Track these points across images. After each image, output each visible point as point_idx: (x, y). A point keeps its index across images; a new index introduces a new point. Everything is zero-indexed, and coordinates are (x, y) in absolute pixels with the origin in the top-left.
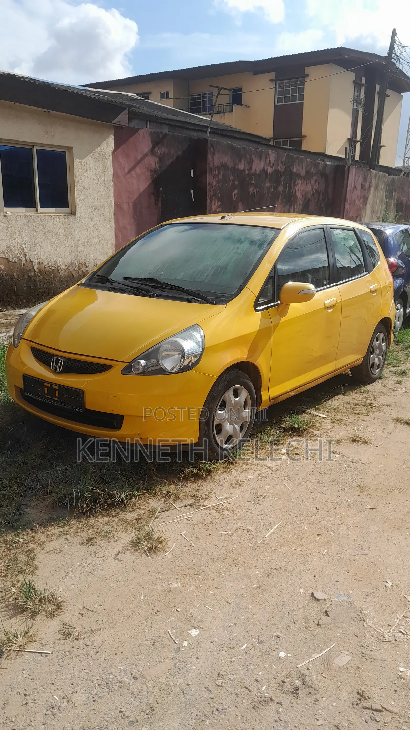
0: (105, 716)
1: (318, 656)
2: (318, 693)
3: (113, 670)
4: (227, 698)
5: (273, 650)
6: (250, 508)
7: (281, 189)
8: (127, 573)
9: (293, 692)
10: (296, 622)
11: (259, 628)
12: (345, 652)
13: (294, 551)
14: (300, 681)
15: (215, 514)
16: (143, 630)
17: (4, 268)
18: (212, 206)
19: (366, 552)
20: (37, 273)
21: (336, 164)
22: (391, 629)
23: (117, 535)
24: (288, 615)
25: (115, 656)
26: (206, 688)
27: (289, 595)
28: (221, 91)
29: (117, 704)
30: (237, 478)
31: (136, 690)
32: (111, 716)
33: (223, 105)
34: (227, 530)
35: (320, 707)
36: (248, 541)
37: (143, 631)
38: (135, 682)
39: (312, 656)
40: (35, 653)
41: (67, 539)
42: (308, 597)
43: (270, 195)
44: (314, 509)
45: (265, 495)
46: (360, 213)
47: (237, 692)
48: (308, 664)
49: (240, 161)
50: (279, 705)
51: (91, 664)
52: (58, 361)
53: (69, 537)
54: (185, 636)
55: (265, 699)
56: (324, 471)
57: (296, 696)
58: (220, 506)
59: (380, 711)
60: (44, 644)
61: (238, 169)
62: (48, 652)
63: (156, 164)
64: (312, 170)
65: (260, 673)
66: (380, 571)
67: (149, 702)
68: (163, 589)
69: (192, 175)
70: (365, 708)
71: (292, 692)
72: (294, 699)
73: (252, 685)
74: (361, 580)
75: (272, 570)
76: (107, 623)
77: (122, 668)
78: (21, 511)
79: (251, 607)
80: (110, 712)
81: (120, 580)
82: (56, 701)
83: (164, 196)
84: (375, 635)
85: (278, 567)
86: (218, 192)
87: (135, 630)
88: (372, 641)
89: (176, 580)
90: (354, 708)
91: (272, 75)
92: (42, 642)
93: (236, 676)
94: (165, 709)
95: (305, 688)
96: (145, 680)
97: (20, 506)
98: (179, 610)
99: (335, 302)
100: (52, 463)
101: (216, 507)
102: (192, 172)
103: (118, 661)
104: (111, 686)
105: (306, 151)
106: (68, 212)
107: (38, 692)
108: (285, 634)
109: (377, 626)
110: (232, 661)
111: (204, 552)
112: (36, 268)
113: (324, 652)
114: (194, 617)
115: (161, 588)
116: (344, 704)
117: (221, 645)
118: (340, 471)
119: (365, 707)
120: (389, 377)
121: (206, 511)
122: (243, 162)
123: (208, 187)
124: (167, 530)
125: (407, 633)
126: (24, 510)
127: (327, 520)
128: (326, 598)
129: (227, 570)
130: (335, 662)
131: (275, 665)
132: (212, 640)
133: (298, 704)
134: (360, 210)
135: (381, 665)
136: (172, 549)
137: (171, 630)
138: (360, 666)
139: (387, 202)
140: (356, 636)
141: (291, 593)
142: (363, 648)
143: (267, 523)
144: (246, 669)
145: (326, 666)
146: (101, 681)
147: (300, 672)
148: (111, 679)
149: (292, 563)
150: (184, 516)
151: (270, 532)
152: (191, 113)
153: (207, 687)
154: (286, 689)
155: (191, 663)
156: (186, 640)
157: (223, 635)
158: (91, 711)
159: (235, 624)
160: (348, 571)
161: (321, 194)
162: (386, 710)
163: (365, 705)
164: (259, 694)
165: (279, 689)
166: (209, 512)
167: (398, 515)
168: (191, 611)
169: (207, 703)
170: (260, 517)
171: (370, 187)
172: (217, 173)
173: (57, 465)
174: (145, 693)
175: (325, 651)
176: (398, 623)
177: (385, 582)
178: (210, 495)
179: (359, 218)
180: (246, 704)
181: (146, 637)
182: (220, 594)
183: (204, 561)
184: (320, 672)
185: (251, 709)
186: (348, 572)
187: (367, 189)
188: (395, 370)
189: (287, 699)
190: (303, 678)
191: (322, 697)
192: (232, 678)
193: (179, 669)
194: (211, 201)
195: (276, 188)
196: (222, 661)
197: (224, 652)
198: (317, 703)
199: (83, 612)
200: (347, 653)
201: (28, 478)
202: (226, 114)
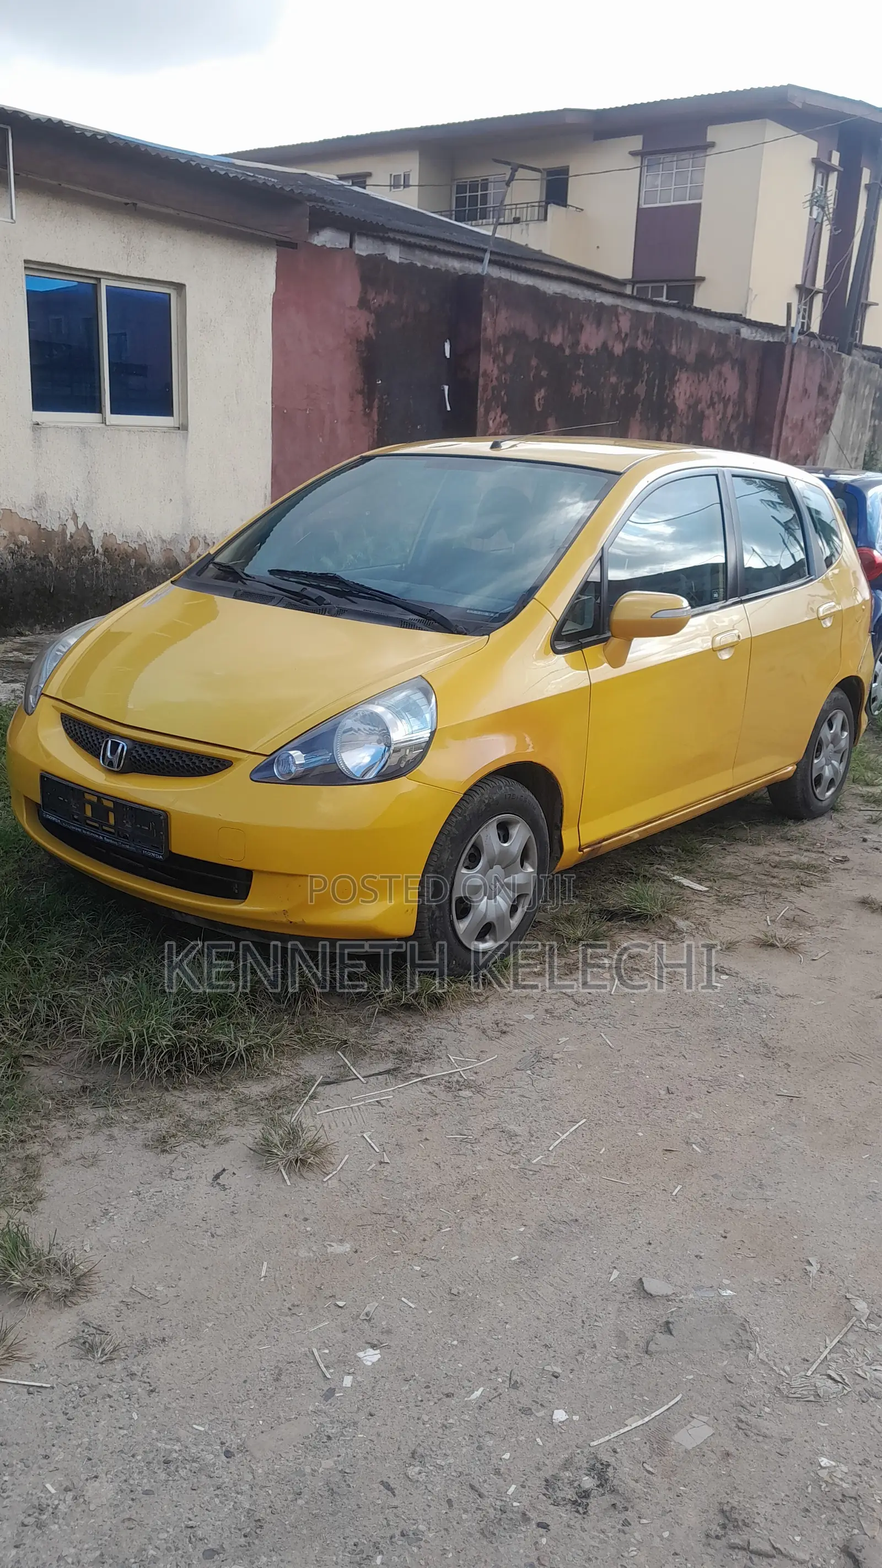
0: (154, 1535)
1: (640, 1423)
2: (632, 1507)
3: (182, 1433)
4: (427, 1508)
5: (541, 1405)
6: (521, 1084)
7: (641, 389)
8: (237, 1216)
9: (576, 1501)
10: (598, 1345)
11: (516, 1353)
12: (701, 1417)
13: (610, 1183)
14: (594, 1478)
15: (443, 1096)
16: (258, 1345)
17: (28, 542)
18: (488, 424)
19: (768, 1193)
20: (99, 556)
21: (765, 340)
22: (809, 1369)
23: (223, 1133)
24: (583, 1327)
25: (189, 1400)
26: (382, 1483)
27: (587, 1283)
28: (516, 171)
29: (181, 1510)
30: (499, 1017)
31: (227, 1480)
32: (165, 1535)
33: (525, 205)
34: (466, 1132)
35: (632, 1540)
36: (510, 1156)
37: (257, 1347)
38: (228, 1462)
39: (626, 1422)
40: (16, 1386)
41: (111, 1137)
42: (630, 1290)
43: (617, 403)
44: (663, 1092)
45: (556, 1056)
46: (813, 448)
47: (451, 1496)
48: (615, 1440)
49: (554, 327)
50: (542, 1531)
51: (136, 1417)
52: (115, 746)
53: (115, 1131)
54: (347, 1362)
55: (511, 1515)
56: (691, 1009)
57: (581, 1511)
58: (456, 1078)
59: (768, 1556)
60: (37, 1366)
61: (549, 344)
62: (44, 1385)
63: (370, 326)
64: (713, 350)
65: (507, 1456)
66: (796, 1237)
67: (253, 1508)
68: (312, 1255)
69: (448, 355)
70: (733, 1547)
71: (574, 1502)
72: (576, 1517)
73: (485, 1481)
74: (752, 1255)
75: (556, 1226)
76: (181, 1325)
77: (203, 1429)
78: (18, 1071)
79: (501, 1305)
80: (165, 1526)
81: (219, 1232)
82: (49, 1495)
83: (385, 397)
84: (770, 1382)
85: (571, 1218)
86: (503, 393)
87: (241, 1344)
88: (763, 1396)
89: (340, 1238)
90: (709, 1544)
91: (636, 142)
92: (33, 1361)
93: (452, 1461)
94: (288, 1527)
95: (603, 1495)
96: (249, 1458)
97: (16, 1059)
98: (341, 1304)
99: (736, 639)
100: (95, 968)
101: (447, 1078)
102: (447, 347)
103: (196, 1413)
104: (173, 1469)
105: (701, 309)
106: (172, 425)
107: (12, 1474)
108: (572, 1370)
109: (777, 1360)
110: (448, 1425)
111: (409, 1176)
112: (97, 544)
113: (653, 1415)
114: (373, 1321)
115: (307, 1254)
116: (688, 1535)
117: (427, 1387)
118: (726, 1010)
119: (734, 1543)
120: (854, 808)
121: (422, 1087)
122: (560, 329)
123: (481, 381)
124: (333, 1125)
125: (844, 1379)
126: (27, 1069)
127: (689, 1117)
128: (670, 1293)
129: (457, 1221)
130: (677, 1437)
131: (541, 1438)
132: (408, 1374)
133: (584, 1530)
134: (815, 441)
135: (778, 1451)
136: (339, 1168)
137: (319, 1350)
138: (732, 1450)
139: (874, 426)
140: (730, 1382)
141: (593, 1279)
142: (742, 1409)
143: (555, 1118)
144: (477, 1444)
145: (655, 1446)
146: (151, 1456)
147: (596, 1458)
148: (176, 1452)
149: (602, 1210)
150: (373, 1097)
151: (560, 1140)
152: (456, 220)
153: (385, 1480)
154: (561, 1494)
155: (355, 1423)
156: (349, 1374)
157: (433, 1364)
158: (123, 1521)
159: (462, 1342)
160: (724, 1235)
161: (731, 404)
162: (780, 1552)
163: (735, 1540)
164: (498, 1503)
165: (544, 1495)
166: (430, 1089)
167: (847, 1114)
168: (367, 1309)
169: (382, 1516)
170: (540, 1105)
171: (838, 392)
172: (502, 352)
173: (106, 974)
174: (246, 1488)
175: (657, 1413)
176: (826, 1357)
177: (805, 1264)
178: (436, 1052)
179: (811, 458)
180: (469, 1523)
181: (263, 1361)
182: (435, 1274)
183: (409, 1197)
184: (642, 1460)
185: (478, 1535)
186: (725, 1237)
187: (831, 396)
188: (868, 792)
189: (560, 1517)
190: (600, 1471)
191: (639, 1517)
192: (443, 1463)
193: (329, 1438)
194: (487, 412)
195: (630, 387)
196: (424, 1424)
197: (432, 1403)
198: (626, 1528)
199: (130, 1300)
200: (705, 1419)
201: (39, 999)
202: (532, 225)
